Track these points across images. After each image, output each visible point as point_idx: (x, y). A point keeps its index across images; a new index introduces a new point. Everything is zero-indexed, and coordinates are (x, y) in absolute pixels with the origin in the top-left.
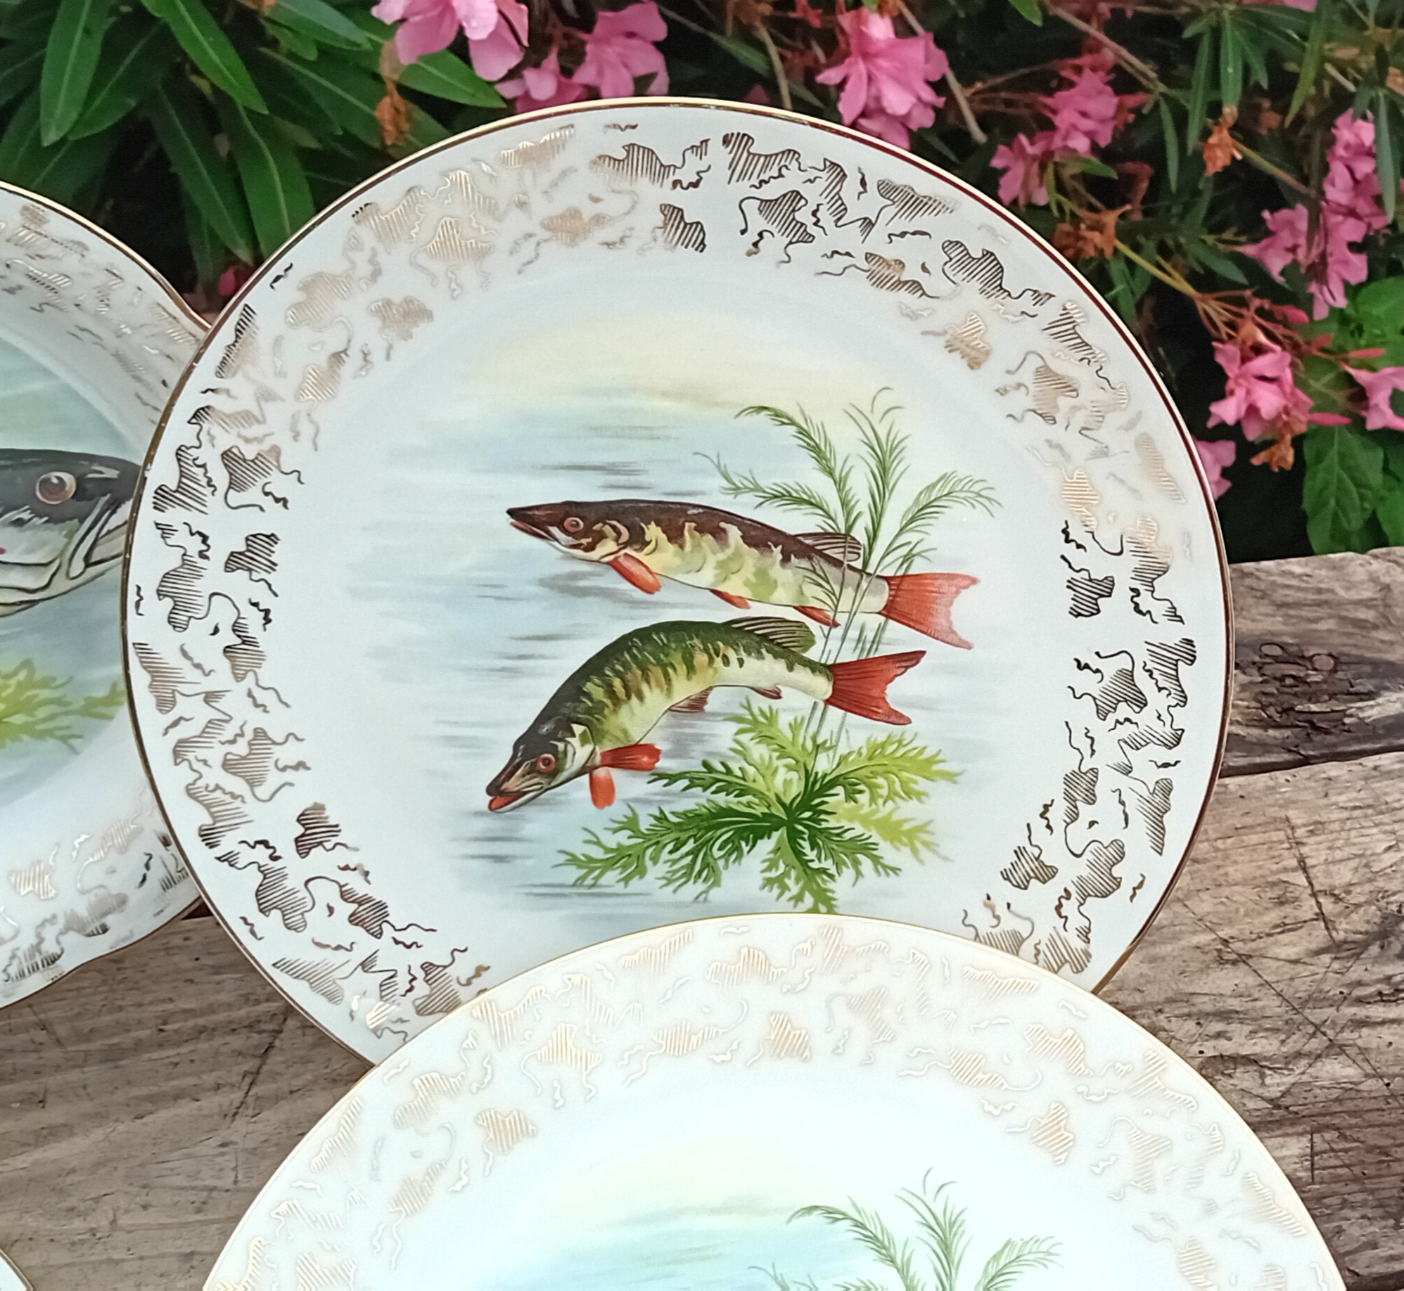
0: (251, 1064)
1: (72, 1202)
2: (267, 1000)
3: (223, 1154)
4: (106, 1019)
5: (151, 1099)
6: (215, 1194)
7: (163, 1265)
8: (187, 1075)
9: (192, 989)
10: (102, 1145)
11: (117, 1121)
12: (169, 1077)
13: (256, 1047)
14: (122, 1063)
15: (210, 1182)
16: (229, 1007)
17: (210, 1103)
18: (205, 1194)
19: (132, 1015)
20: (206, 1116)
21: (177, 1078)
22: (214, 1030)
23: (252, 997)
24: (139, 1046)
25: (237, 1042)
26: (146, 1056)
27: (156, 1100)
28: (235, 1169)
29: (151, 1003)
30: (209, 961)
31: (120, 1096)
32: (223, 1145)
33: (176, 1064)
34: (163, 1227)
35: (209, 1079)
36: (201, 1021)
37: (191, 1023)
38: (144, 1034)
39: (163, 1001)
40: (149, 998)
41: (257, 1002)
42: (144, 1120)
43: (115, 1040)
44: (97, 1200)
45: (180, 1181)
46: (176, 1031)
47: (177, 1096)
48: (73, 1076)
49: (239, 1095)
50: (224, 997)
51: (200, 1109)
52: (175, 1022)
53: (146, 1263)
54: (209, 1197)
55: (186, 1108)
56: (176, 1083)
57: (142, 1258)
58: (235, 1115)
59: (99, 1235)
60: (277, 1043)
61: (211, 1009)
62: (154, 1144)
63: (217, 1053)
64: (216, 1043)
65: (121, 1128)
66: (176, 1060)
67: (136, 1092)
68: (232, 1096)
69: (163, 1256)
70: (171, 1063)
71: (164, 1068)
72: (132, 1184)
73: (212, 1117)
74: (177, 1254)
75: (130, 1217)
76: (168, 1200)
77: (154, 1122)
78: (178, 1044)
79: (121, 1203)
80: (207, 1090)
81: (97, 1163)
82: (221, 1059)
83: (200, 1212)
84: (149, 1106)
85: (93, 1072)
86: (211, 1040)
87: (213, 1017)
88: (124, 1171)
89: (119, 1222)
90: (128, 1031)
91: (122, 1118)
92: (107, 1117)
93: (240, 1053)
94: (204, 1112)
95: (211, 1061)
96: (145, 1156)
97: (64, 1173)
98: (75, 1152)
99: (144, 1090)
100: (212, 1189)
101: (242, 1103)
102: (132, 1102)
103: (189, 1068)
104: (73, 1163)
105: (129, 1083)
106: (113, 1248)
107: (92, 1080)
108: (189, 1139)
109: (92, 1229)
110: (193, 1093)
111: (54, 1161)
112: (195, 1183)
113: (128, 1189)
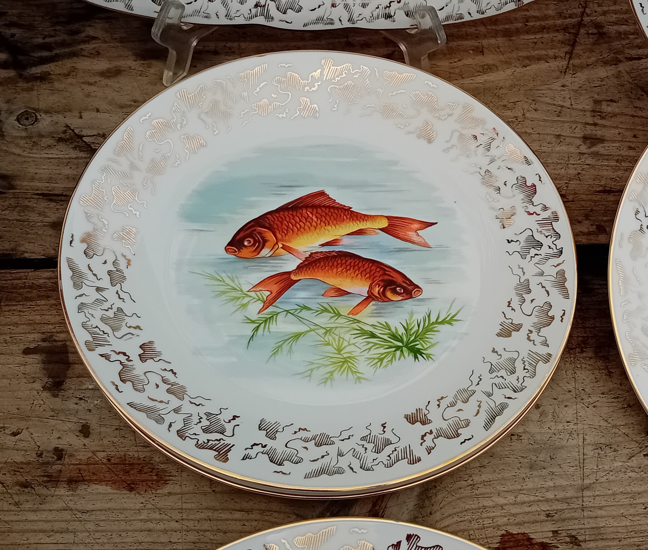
0: (567, 49)
1: (505, 102)
2: (570, 17)
3: (564, 90)
5: (528, 58)
6: (563, 109)
7: (549, 138)
8: (541, 49)
10: (511, 77)
11: (515, 66)
12: (534, 49)
13: (569, 40)
14: (512, 38)
15: (560, 103)
16: (553, 18)
17: (554, 64)
18: (560, 108)
20: (553, 71)
21: (537, 49)
22: (549, 28)
23: (563, 15)
24: (518, 32)
25: (560, 36)
26: (522, 37)
27: (530, 59)
28: (570, 98)
31: (514, 55)
32: (563, 86)
33: (536, 43)
34: (545, 120)
35: (551, 53)
36: (543, 23)
37: (538, 23)
38: (519, 25)
41: (565, 18)
42: (527, 68)
43: (507, 26)
44: (514, 103)
45: (548, 100)
46: (533, 26)
47: (539, 59)
48: (493, 41)
49: (565, 63)
50: (550, 12)
51: (549, 66)
52: (532, 21)
53: (541, 136)
54: (561, 110)
55: (543, 66)
56: (537, 52)
57: (539, 134)
58: (565, 72)
59: (519, 120)
60: (577, 40)
61: (546, 18)
62: (534, 80)
63: (552, 41)
64: (551, 35)
65: (518, 70)
66: (535, 41)
67: (521, 54)
68: (562, 63)
69: (548, 134)
70: (533, 42)
71: (530, 44)
72: (528, 98)
73: (556, 72)
74: (553, 134)
75: (531, 114)
76: (544, 109)
77: (531, 70)
78: (535, 33)
79: (525, 107)
80: (551, 58)
81: (511, 86)
82: (554, 43)
83: (559, 116)
84: (528, 62)
85: (500, 40)
86: (548, 33)
87: (547, 22)
88: (523, 91)
89: (526, 115)
90: (512, 23)
91: (518, 65)
92: (511, 64)
93: (562, 42)
94: (552, 69)
95: (551, 44)
96: (531, 85)
97: (498, 88)
98: (501, 79)
99: (524, 54)
100: (562, 106)
101: (567, 67)
102: (520, 58)
103: (541, 46)
104: (501, 84)
105: (517, 49)
106: (526, 127)
107: (501, 45)
108: (548, 81)
109: (516, 117)
110: (546, 59)
111: (493, 82)
112: (555, 102)
113: (527, 100)
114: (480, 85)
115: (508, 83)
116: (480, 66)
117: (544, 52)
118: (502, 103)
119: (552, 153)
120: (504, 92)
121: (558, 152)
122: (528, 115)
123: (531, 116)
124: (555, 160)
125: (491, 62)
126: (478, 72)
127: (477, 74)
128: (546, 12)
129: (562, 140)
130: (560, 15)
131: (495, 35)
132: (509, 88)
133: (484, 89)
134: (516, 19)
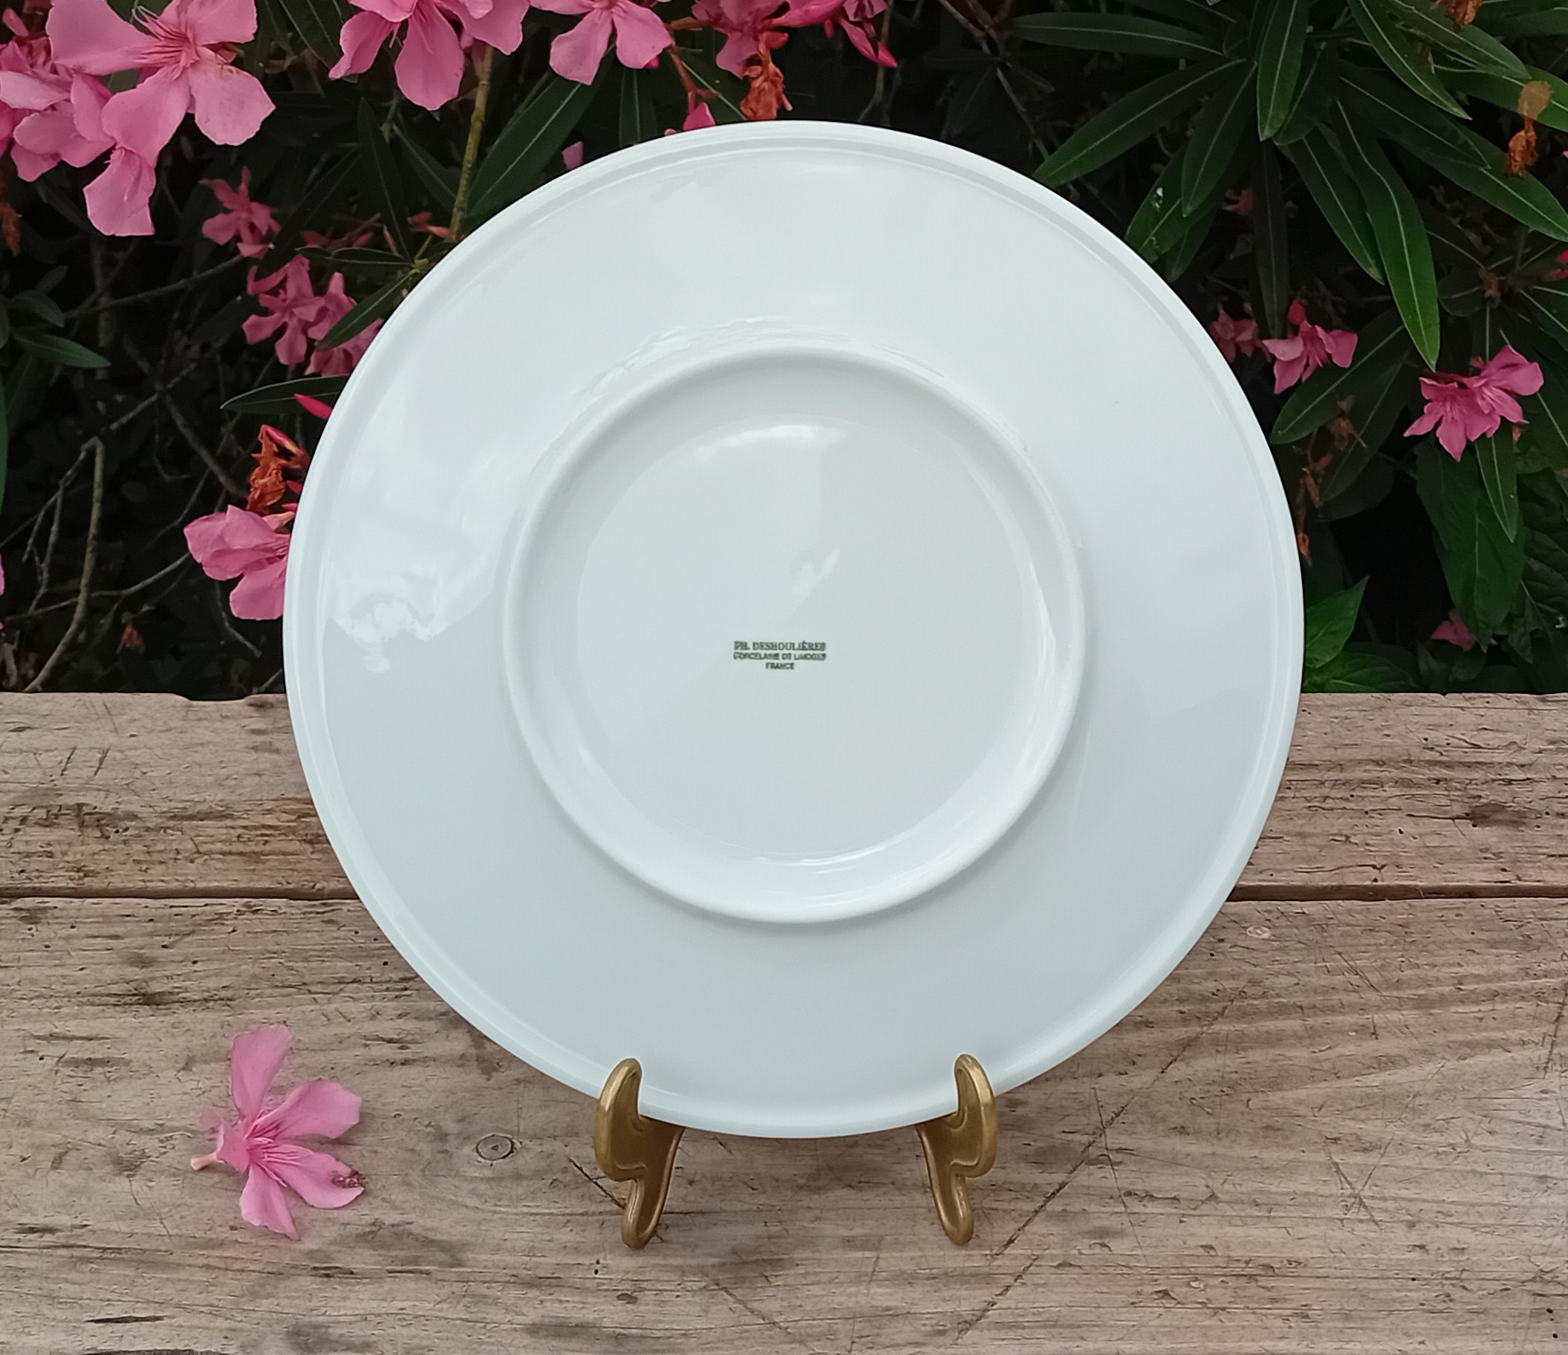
0: (1548, 1028)
1: (1427, 1120)
2: (1546, 976)
3: (1546, 1099)
4: (1408, 973)
5: (1467, 1044)
6: (1548, 1130)
7: (1523, 1182)
8: (1494, 1029)
9: (1475, 958)
10: (1436, 1076)
11: (1443, 1058)
12: (1478, 1029)
13: (1548, 1014)
14: (1433, 1011)
15: (1540, 1120)
16: (1513, 978)
17: (1520, 1055)
18: (1541, 1130)
19: (1432, 973)
20: (1520, 1066)
21: (1486, 1030)
22: (1505, 995)
23: (1531, 972)
24: (1443, 1000)
25: (1529, 1007)
26: (1453, 1009)
27: (1472, 1045)
28: (1560, 1112)
29: (1443, 965)
30: (1484, 936)
31: (1440, 1038)
32: (1543, 1092)
33: (1481, 1019)
34: (1512, 1151)
35: (1514, 1035)
36: (1493, 986)
37: (1483, 987)
38: (1446, 990)
39: (1453, 965)
40: (1439, 961)
41: (1536, 976)
42: (1467, 1061)
43: (1422, 992)
44: (1447, 1120)
45: (1515, 1115)
46: (1473, 991)
47: (1490, 1046)
48: (1394, 1016)
49: (1544, 1053)
50: (1505, 968)
51: (1512, 1059)
52: (1469, 984)
53: (1507, 1179)
54: (1544, 1133)
55: (1500, 1057)
56: (1485, 1034)
57: (1502, 1174)
58: (1546, 1068)
59: (1459, 1150)
60: (1564, 1013)
61: (1498, 977)
62: (1483, 1083)
63: (1514, 1015)
64: (1511, 1006)
65: (1448, 1064)
66: (1480, 1015)
67: (1453, 1037)
68: (1539, 1053)
69: (1521, 1175)
70: (1476, 1018)
71: (1471, 1021)
72: (1473, 1112)
73: (1526, 1067)
74: (1532, 1176)
75: (1482, 1140)
76: (1509, 1130)
77: (1477, 1065)
78: (1476, 1002)
79: (1469, 1127)
80: (1516, 1045)
81: (1437, 1091)
82: (1519, 1019)
83: (1540, 1144)
84: (1468, 1051)
85: (1409, 1015)
86: (1506, 1003)
87: (1502, 984)
88: (1463, 1101)
89: (1473, 1142)
90: (1430, 986)
91: (1448, 1057)
92: (1434, 1055)
93: (1535, 1017)
94: (1519, 1062)
95: (1511, 1020)
96: (1478, 1090)
97: (1412, 1095)
98: (1415, 1079)
99: (1460, 1037)
100: (1546, 1127)
101: (1549, 1059)
102: (1451, 1045)
103: (1493, 1023)
104: (1417, 1089)
105: (1444, 1029)
106: (1475, 1162)
107: (1412, 1022)
108: (1512, 1083)
109: (1451, 1144)
110: (1505, 1046)
111: (1400, 1084)
112: (1529, 1120)
113: (1472, 1116)
114: (1375, 1090)
115: (1430, 1088)
116: (1374, 1058)
117: (1501, 1035)
118: (1421, 1121)
119: (1533, 1207)
120: (1423, 1102)
121: (1544, 1207)
122: (1475, 1141)
123: (1483, 1143)
124: (1540, 1221)
125: (1393, 1051)
126: (1369, 1067)
127: (1367, 1072)
128: (1496, 968)
129: (1550, 1185)
130: (1527, 973)
131: (1400, 1005)
132: (1432, 1095)
133: (1384, 1096)
134: (1437, 979)
